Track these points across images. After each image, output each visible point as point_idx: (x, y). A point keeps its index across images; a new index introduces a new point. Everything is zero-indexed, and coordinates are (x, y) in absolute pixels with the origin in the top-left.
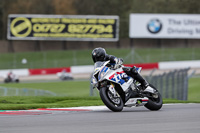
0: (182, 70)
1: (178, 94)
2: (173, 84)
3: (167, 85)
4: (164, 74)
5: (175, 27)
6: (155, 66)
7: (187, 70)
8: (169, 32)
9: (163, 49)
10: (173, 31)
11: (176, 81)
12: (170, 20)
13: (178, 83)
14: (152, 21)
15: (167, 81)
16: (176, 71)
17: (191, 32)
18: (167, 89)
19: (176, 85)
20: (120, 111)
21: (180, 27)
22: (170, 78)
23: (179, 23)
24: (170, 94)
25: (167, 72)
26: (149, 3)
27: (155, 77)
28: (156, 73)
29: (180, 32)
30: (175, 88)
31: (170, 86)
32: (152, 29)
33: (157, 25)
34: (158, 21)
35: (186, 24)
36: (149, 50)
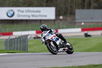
0: (25, 36)
1: (23, 48)
2: (20, 43)
3: (17, 43)
4: (16, 38)
5: (21, 14)
6: (11, 34)
7: (27, 36)
8: (18, 17)
9: (15, 25)
10: (20, 16)
11: (22, 41)
12: (18, 10)
13: (23, 42)
14: (9, 11)
15: (17, 41)
16: (22, 36)
17: (29, 16)
18: (17, 46)
19: (22, 43)
20: (56, 54)
21: (23, 14)
22: (19, 40)
23: (23, 12)
24: (19, 48)
25: (17, 37)
26: (7, 2)
27: (11, 39)
28: (12, 37)
29: (23, 16)
30: (22, 45)
31: (19, 44)
32: (9, 15)
33: (12, 13)
34: (12, 11)
35: (26, 12)
36: (7, 25)
